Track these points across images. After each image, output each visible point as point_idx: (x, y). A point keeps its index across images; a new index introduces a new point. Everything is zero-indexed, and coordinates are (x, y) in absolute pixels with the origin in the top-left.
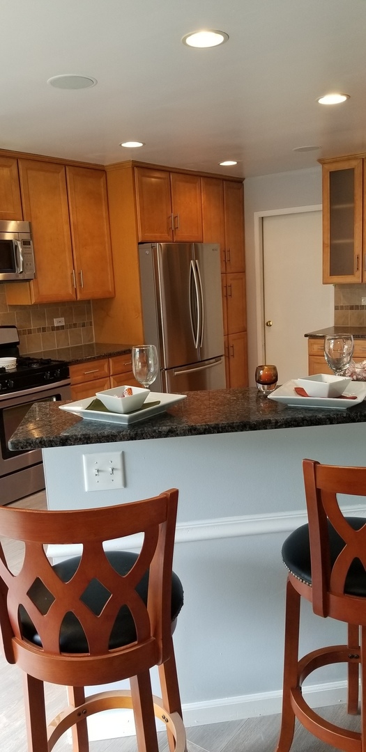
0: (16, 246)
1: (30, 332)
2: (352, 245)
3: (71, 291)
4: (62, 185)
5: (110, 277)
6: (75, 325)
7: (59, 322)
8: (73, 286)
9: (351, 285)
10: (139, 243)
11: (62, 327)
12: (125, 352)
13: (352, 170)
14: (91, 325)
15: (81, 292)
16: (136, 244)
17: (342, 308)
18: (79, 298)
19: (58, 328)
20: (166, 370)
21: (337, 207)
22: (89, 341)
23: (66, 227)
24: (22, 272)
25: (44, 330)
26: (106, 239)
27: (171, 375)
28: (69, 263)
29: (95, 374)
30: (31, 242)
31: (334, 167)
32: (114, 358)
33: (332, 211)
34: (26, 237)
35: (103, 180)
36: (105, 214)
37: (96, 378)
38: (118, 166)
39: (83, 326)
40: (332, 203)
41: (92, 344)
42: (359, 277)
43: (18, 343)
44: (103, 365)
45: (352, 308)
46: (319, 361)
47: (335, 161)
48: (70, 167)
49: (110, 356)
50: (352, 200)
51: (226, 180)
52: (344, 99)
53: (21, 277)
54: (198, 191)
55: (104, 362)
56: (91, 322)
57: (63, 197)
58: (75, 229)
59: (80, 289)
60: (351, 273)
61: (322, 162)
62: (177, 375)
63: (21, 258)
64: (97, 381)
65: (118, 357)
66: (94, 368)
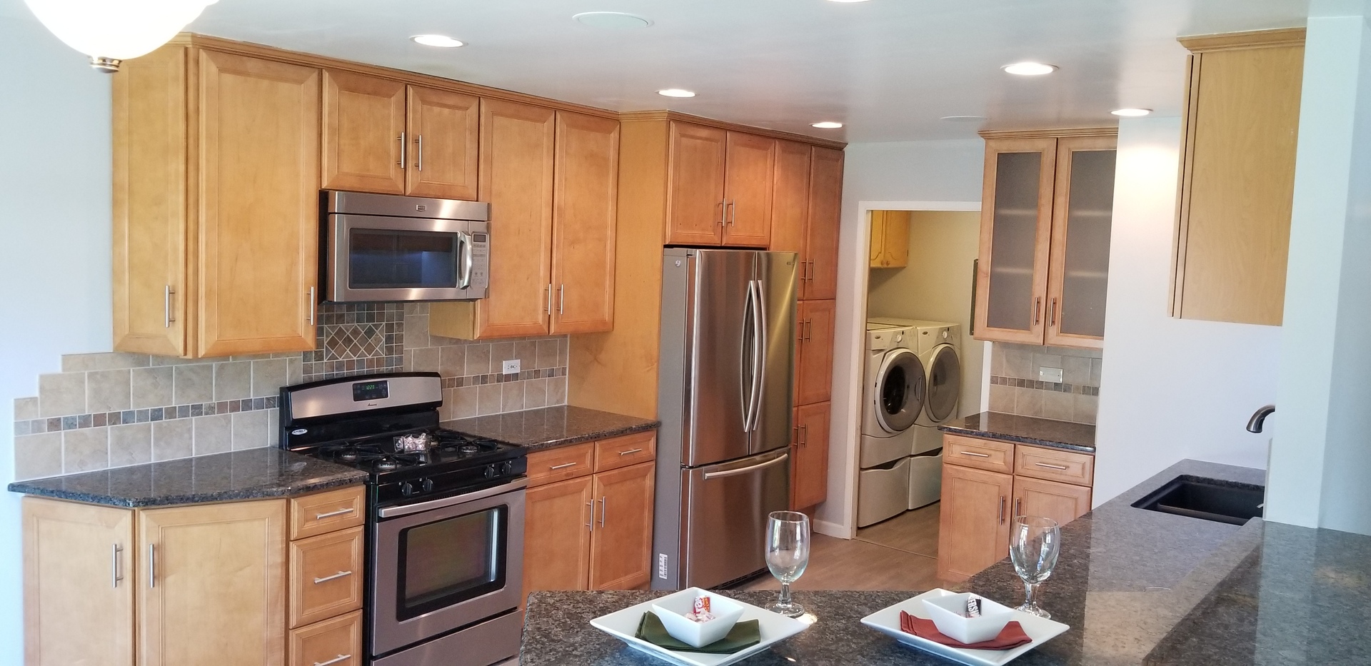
0: (462, 243)
1: (460, 382)
2: (1030, 280)
3: (540, 318)
4: (546, 142)
5: (608, 297)
6: (537, 373)
7: (510, 366)
8: (546, 310)
9: (1022, 347)
10: (666, 246)
11: (516, 376)
12: (622, 432)
13: (1038, 155)
14: (564, 374)
15: (556, 322)
16: (660, 247)
17: (1004, 381)
18: (552, 331)
19: (508, 378)
20: (691, 467)
21: (1005, 212)
22: (558, 402)
23: (546, 212)
24: (465, 287)
25: (484, 379)
26: (610, 233)
27: (698, 477)
28: (543, 272)
29: (569, 470)
30: (488, 237)
31: (1007, 147)
32: (604, 442)
33: (998, 219)
34: (480, 227)
35: (614, 136)
36: (611, 190)
37: (570, 477)
38: (644, 116)
39: (551, 375)
40: (998, 205)
41: (562, 407)
42: (1039, 336)
43: (439, 404)
44: (584, 455)
45: (1021, 383)
46: (961, 476)
47: (1009, 137)
48: (565, 114)
49: (597, 438)
50: (1034, 203)
51: (816, 145)
52: (1048, 70)
53: (463, 295)
54: (769, 162)
55: (587, 448)
56: (564, 369)
57: (547, 162)
58: (560, 215)
59: (557, 318)
60: (1027, 328)
61: (985, 134)
62: (709, 478)
63: (469, 263)
64: (571, 482)
65: (611, 441)
66: (569, 459)
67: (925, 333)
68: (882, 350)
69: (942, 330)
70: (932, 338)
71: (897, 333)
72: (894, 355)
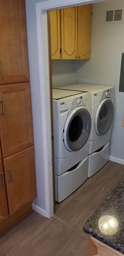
67: (95, 95)
68: (67, 110)
69: (105, 92)
70: (99, 97)
71: (77, 99)
72: (74, 112)
